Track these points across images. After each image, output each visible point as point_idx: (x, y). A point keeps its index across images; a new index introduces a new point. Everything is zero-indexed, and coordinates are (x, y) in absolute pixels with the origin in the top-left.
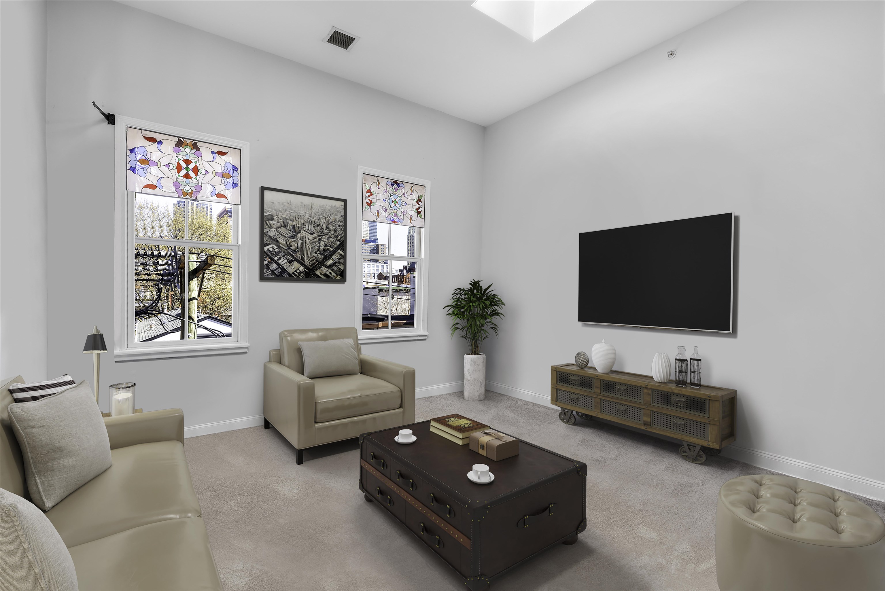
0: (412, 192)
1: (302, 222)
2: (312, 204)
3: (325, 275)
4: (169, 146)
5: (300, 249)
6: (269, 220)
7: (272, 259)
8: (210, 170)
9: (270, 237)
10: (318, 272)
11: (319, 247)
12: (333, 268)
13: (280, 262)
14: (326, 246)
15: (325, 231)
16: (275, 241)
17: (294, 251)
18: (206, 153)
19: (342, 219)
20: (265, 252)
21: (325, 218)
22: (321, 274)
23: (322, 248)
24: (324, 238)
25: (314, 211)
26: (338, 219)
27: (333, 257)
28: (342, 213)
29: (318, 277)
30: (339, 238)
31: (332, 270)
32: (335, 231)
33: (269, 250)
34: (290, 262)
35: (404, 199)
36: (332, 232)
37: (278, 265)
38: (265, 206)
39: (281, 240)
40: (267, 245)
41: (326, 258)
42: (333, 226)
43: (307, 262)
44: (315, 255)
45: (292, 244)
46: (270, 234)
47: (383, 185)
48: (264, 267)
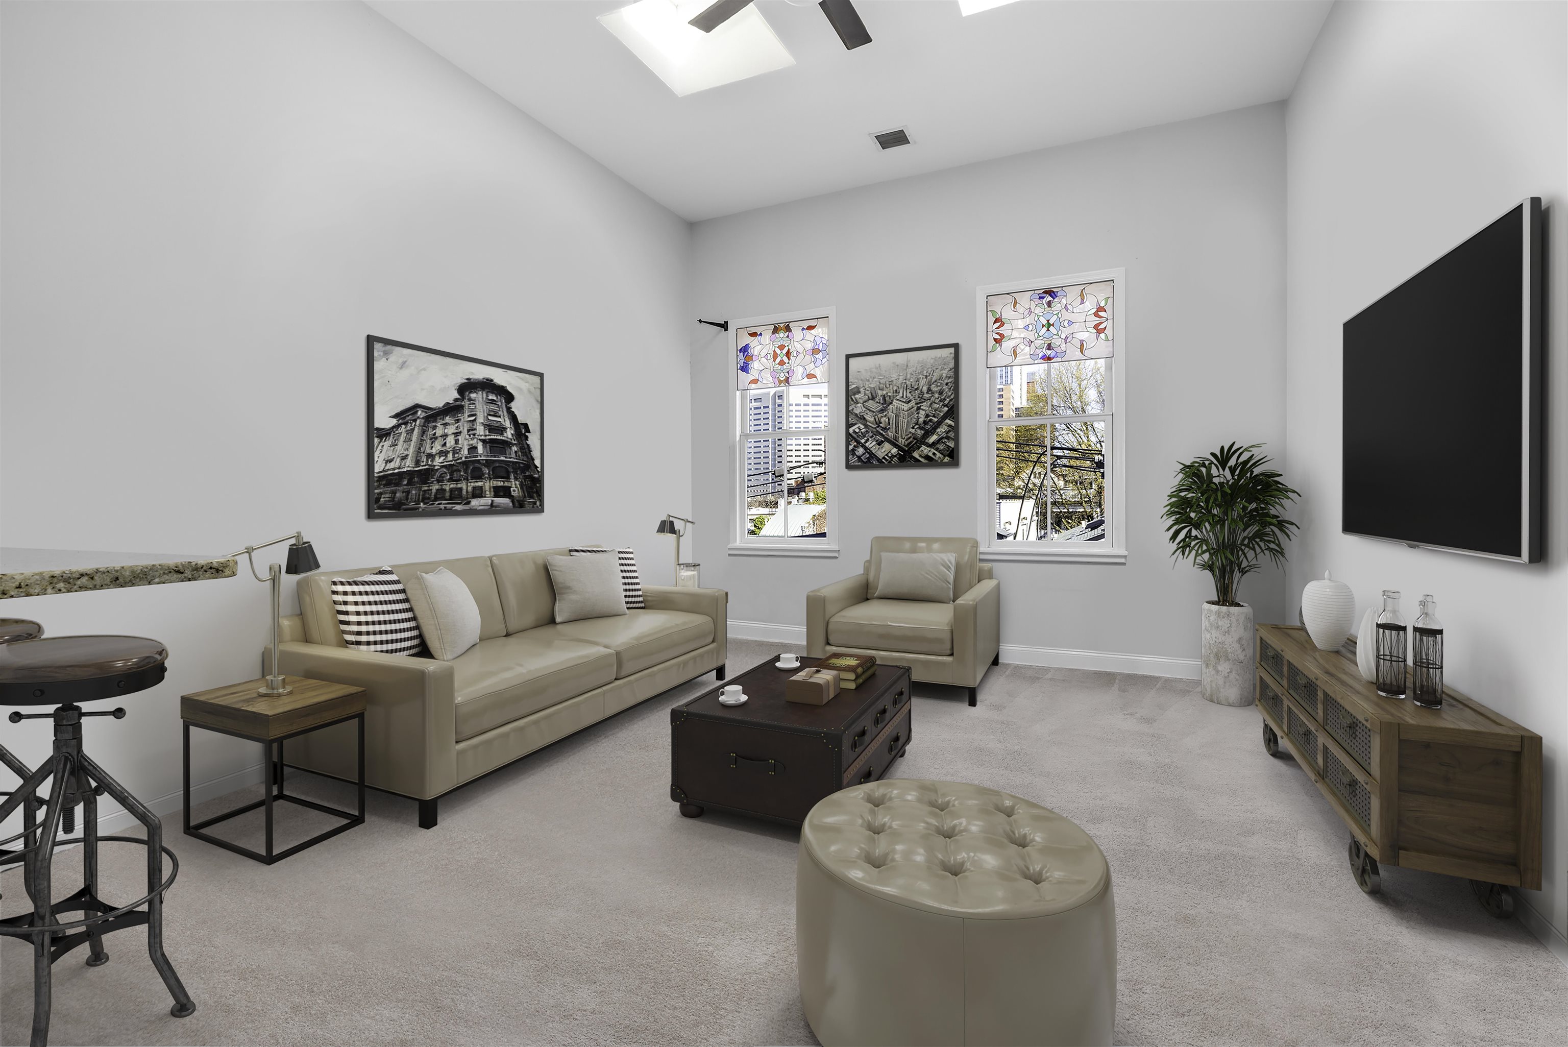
0: (1083, 300)
1: (895, 388)
2: (908, 361)
3: (927, 457)
4: (767, 337)
5: (893, 426)
6: (854, 394)
7: (858, 442)
8: (801, 350)
9: (856, 415)
10: (916, 455)
11: (918, 418)
12: (938, 446)
13: (867, 444)
14: (927, 416)
15: (926, 396)
16: (862, 419)
17: (884, 429)
18: (797, 333)
19: (951, 373)
20: (850, 434)
21: (926, 377)
22: (920, 456)
23: (921, 420)
24: (924, 406)
25: (910, 371)
26: (944, 375)
27: (938, 430)
28: (952, 365)
29: (917, 460)
30: (946, 402)
31: (937, 449)
32: (941, 393)
33: (854, 432)
34: (880, 443)
35: (1066, 315)
36: (937, 395)
37: (866, 448)
38: (850, 377)
39: (870, 418)
40: (853, 425)
41: (928, 434)
42: (937, 386)
43: (901, 442)
44: (913, 431)
45: (882, 420)
46: (857, 411)
47: (1024, 301)
48: (849, 453)
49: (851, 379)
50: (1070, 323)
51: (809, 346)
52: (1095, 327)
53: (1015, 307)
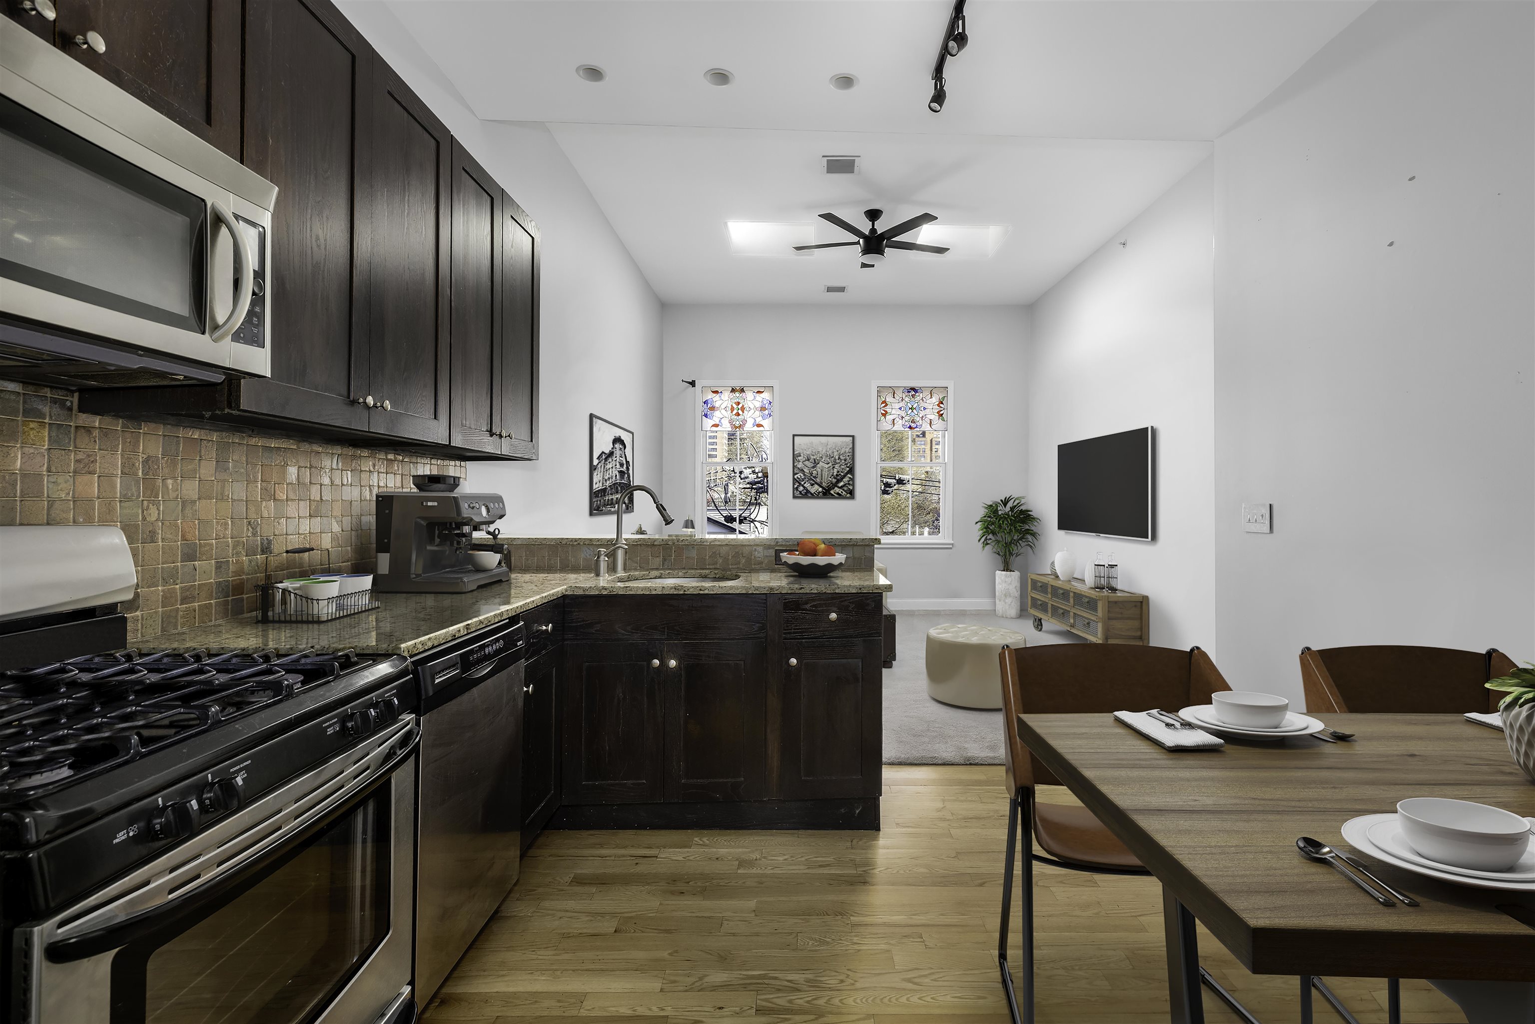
0: (931, 396)
1: (820, 455)
2: (828, 442)
3: (838, 494)
5: (819, 476)
6: (798, 456)
7: (800, 484)
9: (799, 468)
10: (832, 492)
11: (833, 473)
12: (844, 488)
13: (805, 485)
14: (838, 472)
15: (838, 461)
16: (802, 471)
17: (814, 477)
19: (851, 450)
20: (796, 479)
21: (837, 451)
22: (834, 492)
23: (835, 474)
24: (837, 466)
25: (829, 447)
26: (847, 451)
27: (844, 480)
28: (851, 446)
29: (833, 495)
30: (848, 465)
31: (843, 490)
32: (845, 460)
33: (798, 478)
34: (812, 485)
35: (922, 404)
36: (843, 461)
37: (804, 487)
39: (806, 470)
40: (797, 474)
41: (838, 481)
42: (843, 456)
43: (824, 485)
44: (831, 479)
45: (814, 472)
46: (799, 466)
47: (899, 394)
48: (795, 489)
49: (795, 448)
50: (925, 409)
51: (758, 404)
52: (938, 413)
53: (894, 395)
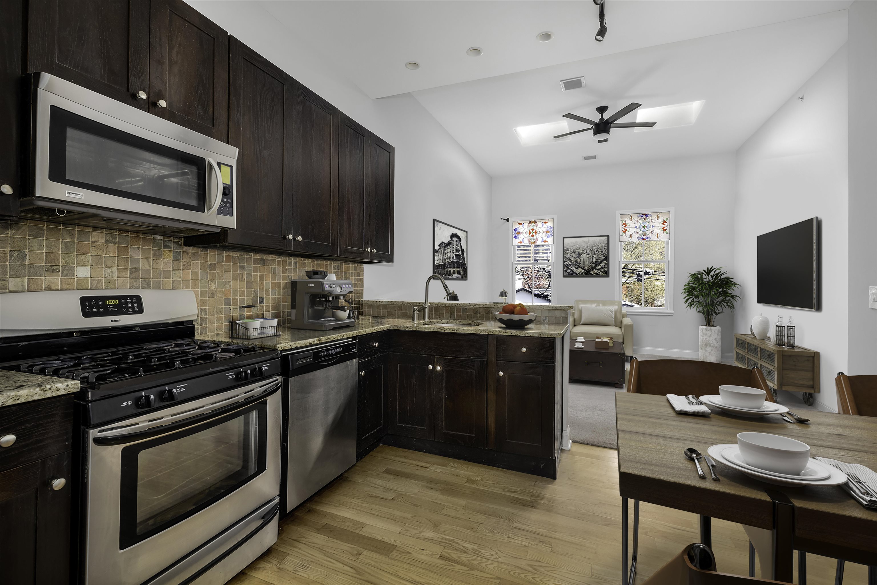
1: (583, 250)
2: (589, 240)
3: (596, 274)
5: (582, 262)
6: (566, 251)
7: (568, 268)
8: (541, 230)
12: (601, 270)
15: (596, 253)
18: (540, 224)
20: (565, 265)
21: (596, 246)
23: (594, 261)
26: (604, 246)
28: (607, 243)
29: (592, 275)
34: (577, 269)
36: (600, 253)
37: (572, 270)
38: (565, 245)
39: (572, 259)
40: (566, 262)
41: (597, 266)
42: (602, 249)
43: (586, 268)
44: (591, 264)
45: (578, 260)
46: (567, 257)
47: (635, 218)
48: (565, 271)
50: (653, 226)
51: (545, 230)
52: (663, 229)
53: (631, 219)
